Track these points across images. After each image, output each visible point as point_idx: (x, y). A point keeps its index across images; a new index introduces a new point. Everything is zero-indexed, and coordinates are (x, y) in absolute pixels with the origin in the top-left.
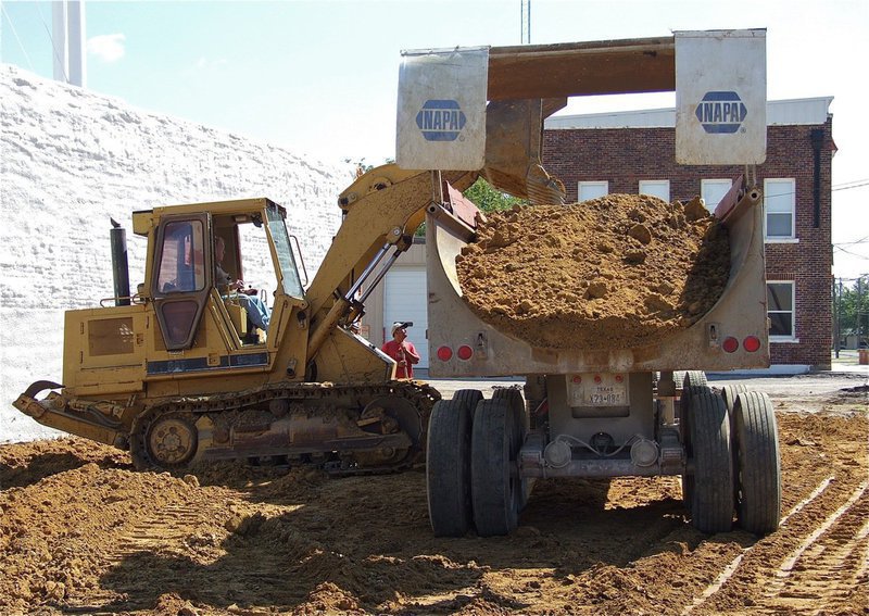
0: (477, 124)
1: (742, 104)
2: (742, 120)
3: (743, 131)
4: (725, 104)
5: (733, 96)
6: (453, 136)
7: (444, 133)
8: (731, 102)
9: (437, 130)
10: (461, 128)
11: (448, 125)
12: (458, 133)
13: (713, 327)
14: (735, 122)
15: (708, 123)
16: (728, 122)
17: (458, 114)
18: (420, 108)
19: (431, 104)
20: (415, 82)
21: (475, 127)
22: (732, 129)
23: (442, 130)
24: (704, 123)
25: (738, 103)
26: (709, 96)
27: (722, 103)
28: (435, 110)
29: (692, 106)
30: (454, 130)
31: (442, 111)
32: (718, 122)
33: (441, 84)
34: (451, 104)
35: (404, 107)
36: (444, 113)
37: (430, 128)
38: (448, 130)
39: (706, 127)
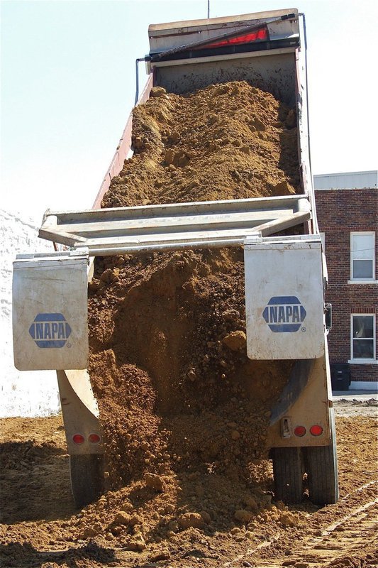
0: (81, 333)
1: (301, 307)
2: (302, 320)
3: (304, 330)
4: (287, 307)
5: (293, 300)
6: (61, 344)
7: (53, 341)
8: (292, 305)
9: (48, 339)
10: (67, 337)
11: (56, 335)
12: (65, 341)
13: (286, 420)
14: (296, 323)
15: (274, 323)
16: (291, 322)
17: (64, 324)
18: (32, 321)
19: (41, 317)
20: (27, 298)
21: (79, 336)
22: (294, 328)
23: (52, 339)
24: (270, 323)
25: (299, 305)
26: (274, 300)
27: (285, 306)
28: (44, 323)
29: (259, 310)
30: (62, 339)
31: (50, 323)
32: (282, 323)
33: (48, 298)
34: (58, 317)
35: (19, 320)
36: (53, 325)
37: (42, 338)
38: (56, 338)
39: (272, 327)
